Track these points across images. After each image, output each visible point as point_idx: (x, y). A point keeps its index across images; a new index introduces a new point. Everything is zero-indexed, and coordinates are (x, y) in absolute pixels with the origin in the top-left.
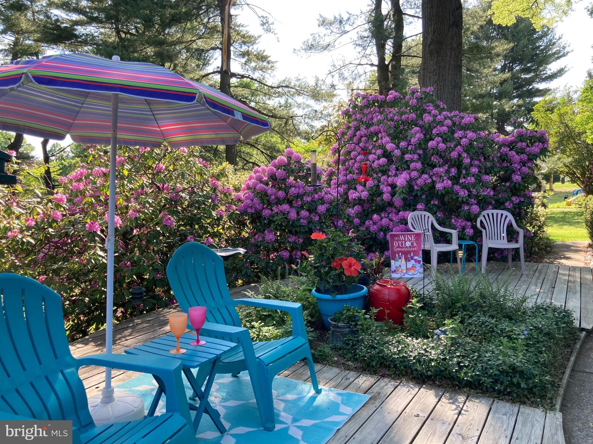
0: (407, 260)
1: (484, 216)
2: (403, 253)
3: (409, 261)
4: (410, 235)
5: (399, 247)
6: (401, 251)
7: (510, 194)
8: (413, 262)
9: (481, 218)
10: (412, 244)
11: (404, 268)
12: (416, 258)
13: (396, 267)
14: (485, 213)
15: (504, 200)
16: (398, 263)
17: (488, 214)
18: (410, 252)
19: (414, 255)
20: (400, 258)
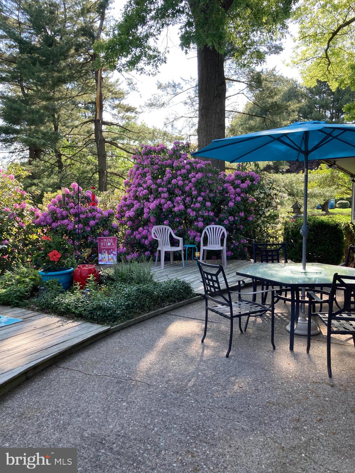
0: (109, 254)
1: (207, 229)
2: (106, 249)
3: (110, 254)
4: (109, 238)
5: (104, 246)
6: (105, 249)
7: (228, 215)
8: (112, 255)
9: (205, 230)
10: (112, 244)
11: (107, 258)
12: (114, 252)
13: (102, 258)
14: (208, 227)
15: (224, 218)
16: (103, 256)
17: (210, 228)
18: (110, 249)
19: (113, 251)
20: (105, 253)
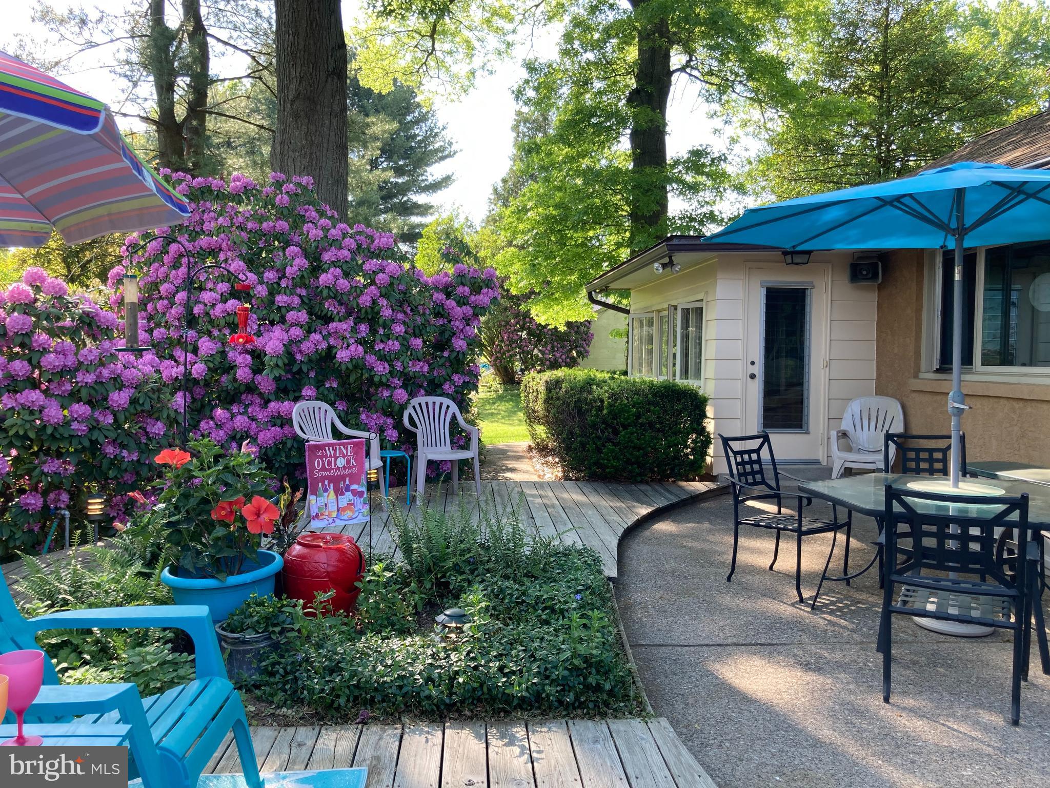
0: (338, 492)
1: (414, 407)
2: (332, 480)
3: (343, 494)
4: (343, 445)
5: (323, 469)
8: (349, 495)
9: (409, 410)
10: (348, 462)
11: (333, 508)
12: (354, 487)
13: (319, 508)
14: (415, 402)
15: (442, 380)
16: (322, 500)
17: (420, 404)
18: (343, 478)
19: (351, 483)
20: (326, 490)
